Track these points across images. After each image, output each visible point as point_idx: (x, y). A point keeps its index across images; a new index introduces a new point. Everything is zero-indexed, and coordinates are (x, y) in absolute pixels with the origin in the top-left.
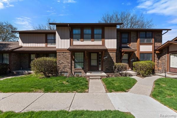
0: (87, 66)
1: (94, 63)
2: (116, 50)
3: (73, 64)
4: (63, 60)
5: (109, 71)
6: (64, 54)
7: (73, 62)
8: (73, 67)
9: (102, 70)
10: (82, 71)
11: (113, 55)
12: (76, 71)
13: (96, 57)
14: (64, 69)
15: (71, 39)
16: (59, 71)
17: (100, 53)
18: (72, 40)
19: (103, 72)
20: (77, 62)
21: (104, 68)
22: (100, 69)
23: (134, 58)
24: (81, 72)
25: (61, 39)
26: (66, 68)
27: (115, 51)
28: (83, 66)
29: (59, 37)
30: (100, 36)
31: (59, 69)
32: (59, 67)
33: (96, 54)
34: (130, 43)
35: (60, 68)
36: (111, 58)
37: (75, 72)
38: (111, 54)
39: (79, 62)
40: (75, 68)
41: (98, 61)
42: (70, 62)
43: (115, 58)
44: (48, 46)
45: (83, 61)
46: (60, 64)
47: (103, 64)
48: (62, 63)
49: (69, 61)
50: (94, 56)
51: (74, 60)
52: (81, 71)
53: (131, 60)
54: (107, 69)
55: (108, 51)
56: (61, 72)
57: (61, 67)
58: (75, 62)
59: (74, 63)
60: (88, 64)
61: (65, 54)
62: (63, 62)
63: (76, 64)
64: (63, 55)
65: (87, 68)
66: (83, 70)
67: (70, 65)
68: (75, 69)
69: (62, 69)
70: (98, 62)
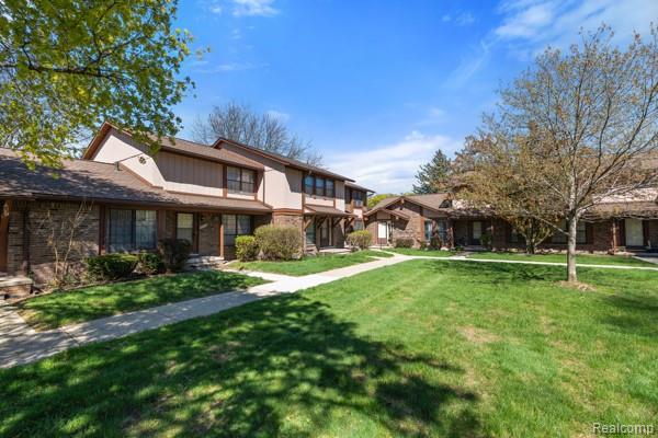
9: (333, 245)
22: (330, 244)
44: (229, 195)
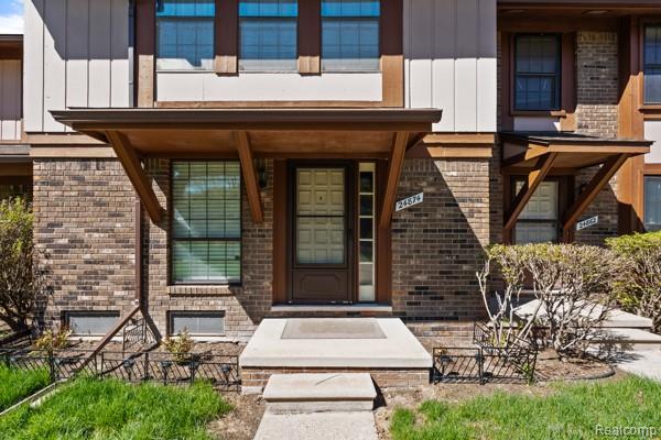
0: (269, 267)
1: (320, 241)
2: (491, 140)
3: (159, 254)
4: (79, 224)
5: (440, 308)
6: (87, 176)
7: (158, 234)
8: (158, 271)
9: (381, 299)
10: (232, 305)
11: (470, 183)
12: (182, 304)
13: (339, 196)
14: (88, 290)
15: (142, 58)
16: (50, 308)
17: (366, 167)
18: (146, 61)
19: (394, 315)
20: (190, 239)
21: (397, 282)
22: (367, 292)
23: (601, 213)
24: (221, 314)
25: (65, 56)
26: (103, 286)
27: (488, 153)
28: (236, 266)
29: (50, 41)
30: (371, 33)
31: (50, 288)
32: (47, 271)
33: (338, 175)
34: (572, 110)
35: (60, 283)
36: (453, 203)
37: (171, 316)
38: (449, 172)
39: (208, 239)
40: (171, 283)
41: (354, 229)
42: (134, 239)
43: (485, 206)
45: (234, 228)
46: (61, 250)
47: (389, 252)
48: (75, 242)
49: (127, 225)
50: (321, 192)
51: (165, 219)
52: (218, 305)
53: (578, 227)
54: (421, 289)
55: (433, 152)
56: (65, 317)
57: (66, 275)
58: (172, 239)
59: (163, 240)
60: (275, 251)
61: (93, 173)
62: (81, 233)
63: (181, 247)
64: (80, 180)
65: (267, 283)
66: (235, 301)
67: (132, 257)
68: (168, 290)
69: (73, 288)
70: (349, 234)
